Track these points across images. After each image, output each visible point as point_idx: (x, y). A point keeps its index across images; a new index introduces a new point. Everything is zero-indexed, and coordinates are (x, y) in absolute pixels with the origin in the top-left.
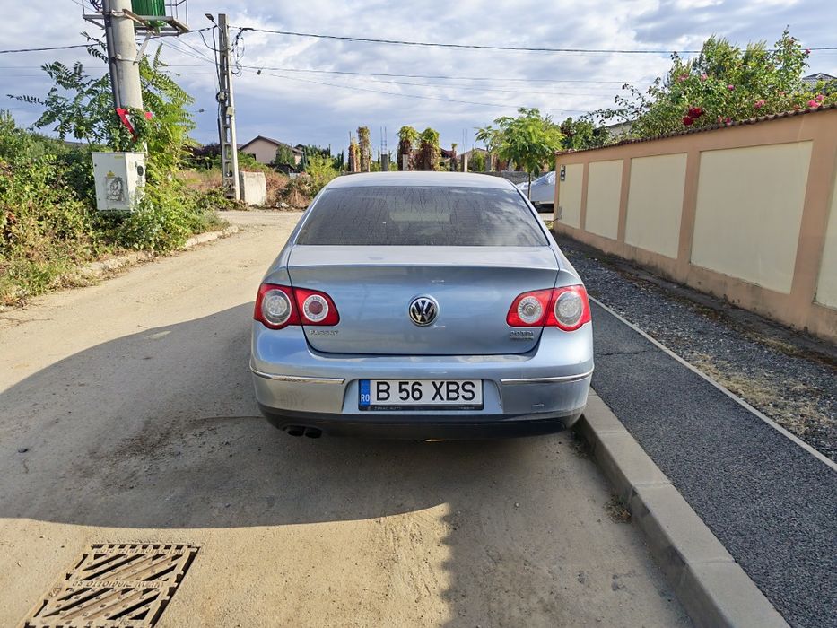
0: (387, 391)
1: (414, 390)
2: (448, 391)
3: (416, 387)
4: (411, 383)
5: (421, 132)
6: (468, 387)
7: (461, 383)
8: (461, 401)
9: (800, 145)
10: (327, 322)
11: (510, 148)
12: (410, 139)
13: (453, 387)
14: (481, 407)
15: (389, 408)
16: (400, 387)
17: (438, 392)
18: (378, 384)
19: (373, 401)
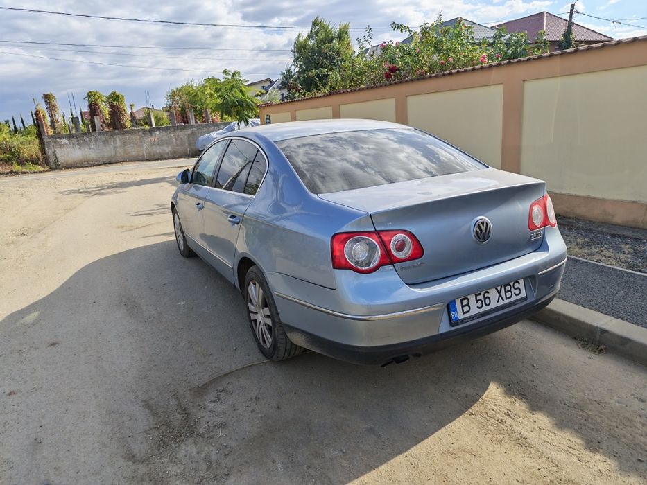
0: (468, 305)
1: (485, 298)
2: (506, 292)
3: (487, 295)
4: (482, 293)
5: (107, 95)
6: (517, 285)
7: (512, 284)
8: (514, 298)
9: (492, 87)
10: (413, 257)
11: (222, 104)
12: (99, 102)
13: (508, 288)
14: (525, 299)
15: (472, 318)
16: (476, 298)
17: (500, 296)
18: (462, 300)
19: (461, 316)
